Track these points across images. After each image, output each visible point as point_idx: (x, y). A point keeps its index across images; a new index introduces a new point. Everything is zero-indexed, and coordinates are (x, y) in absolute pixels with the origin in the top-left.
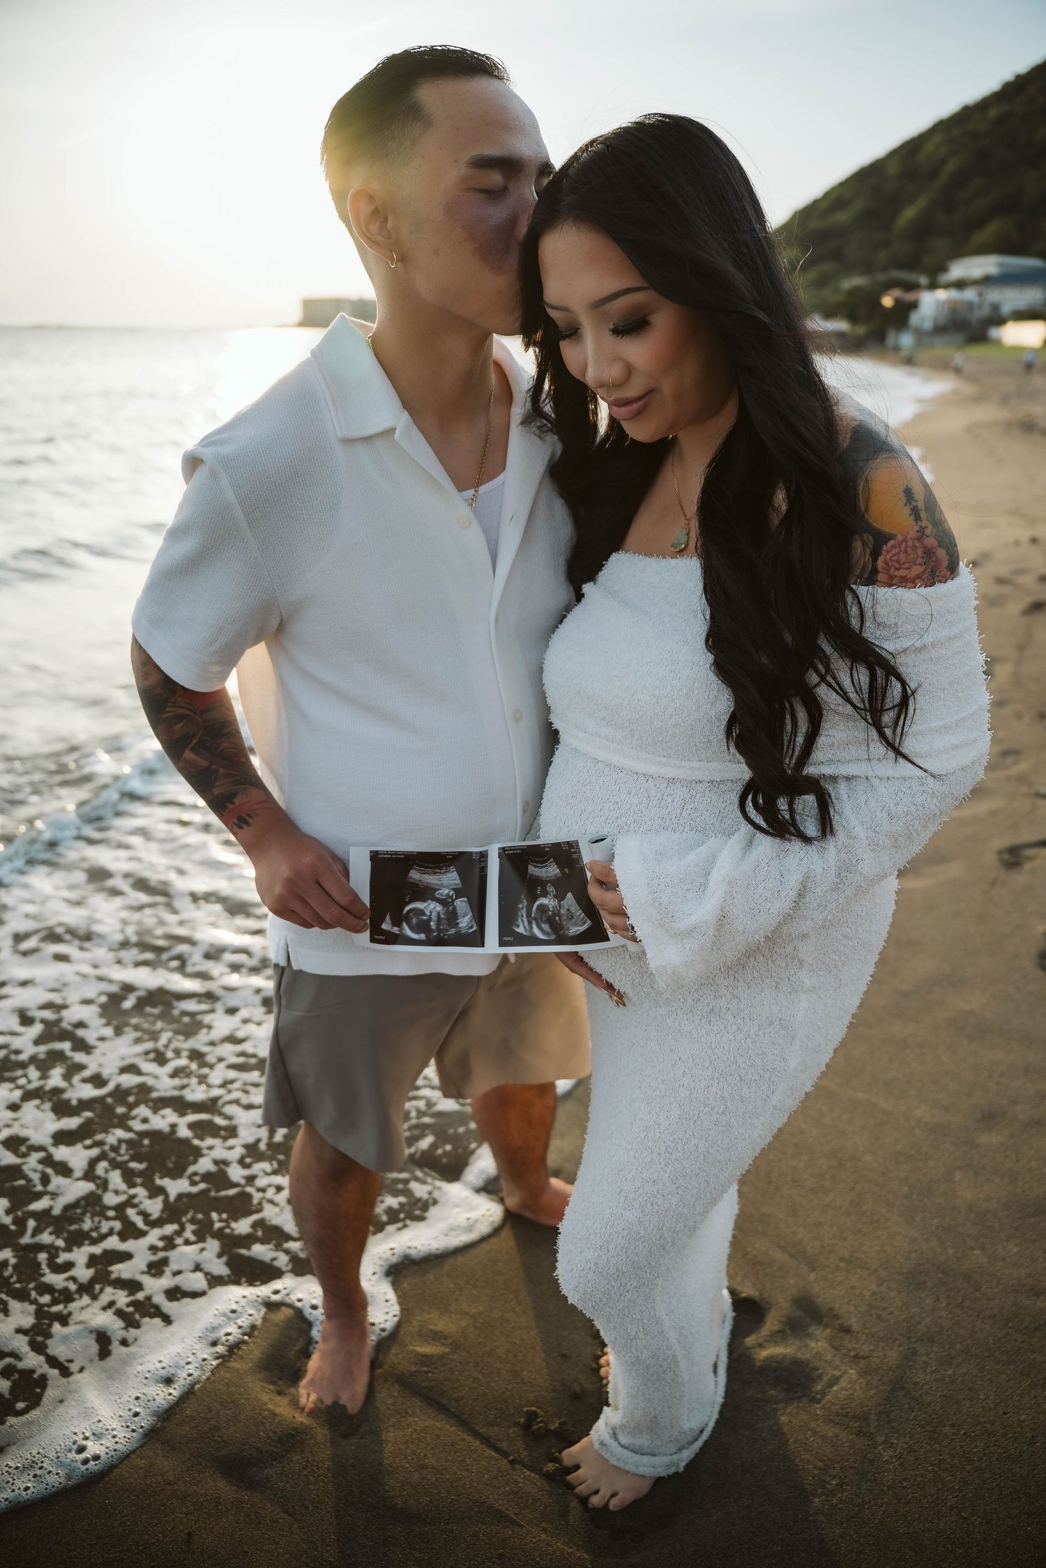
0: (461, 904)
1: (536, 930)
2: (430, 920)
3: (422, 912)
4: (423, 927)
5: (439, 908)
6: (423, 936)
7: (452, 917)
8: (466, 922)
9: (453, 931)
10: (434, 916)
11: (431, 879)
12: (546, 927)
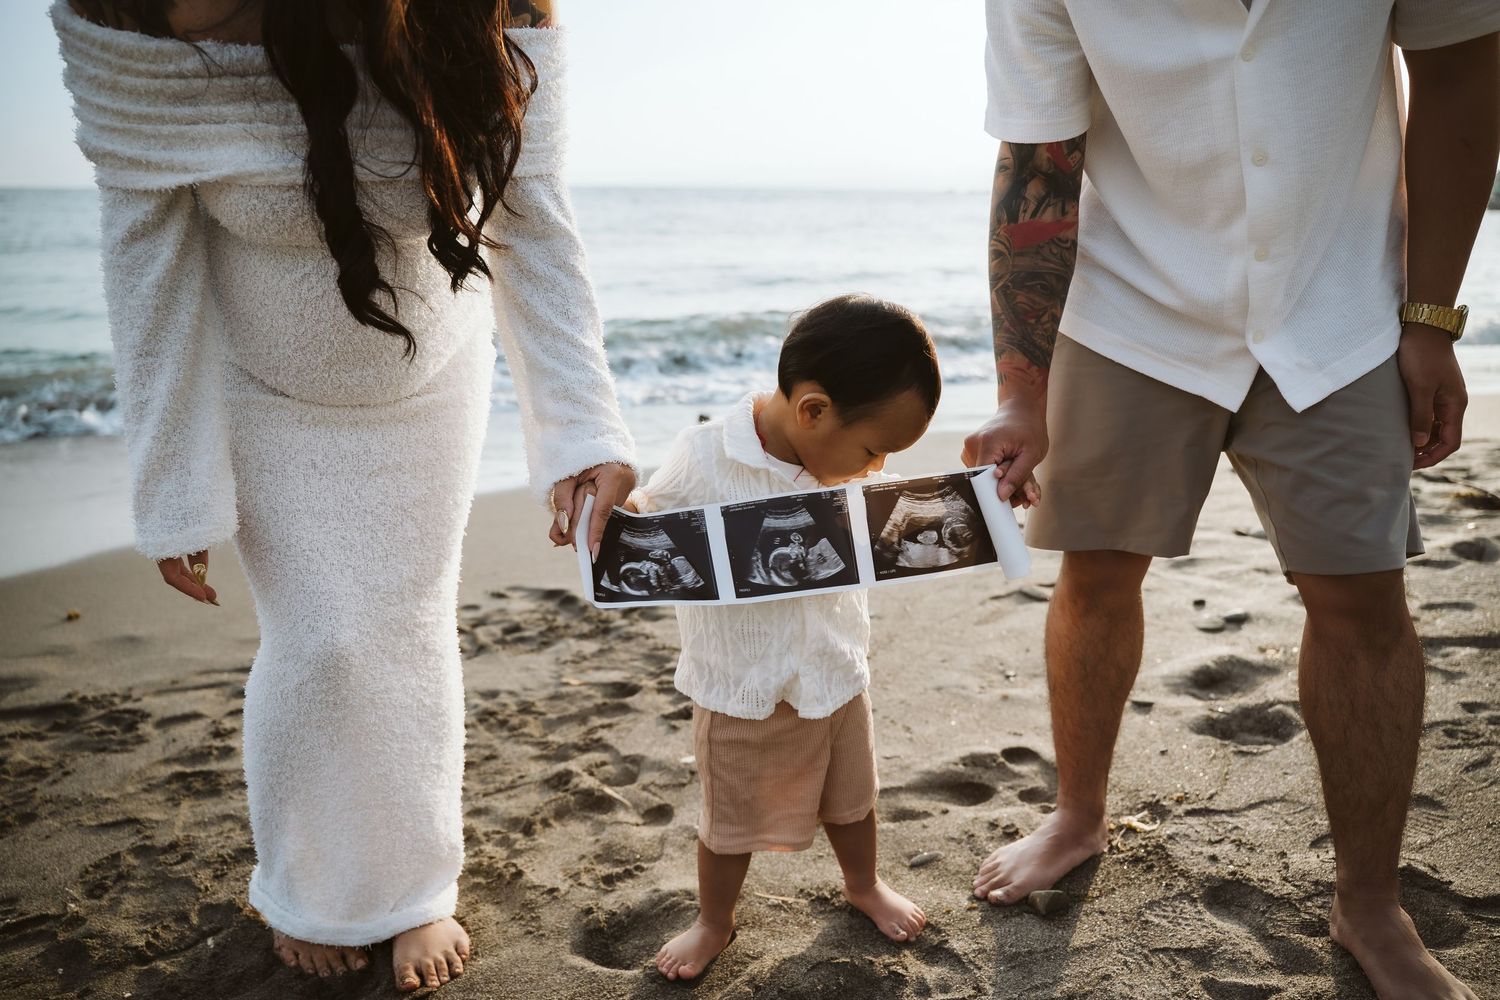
0: (679, 562)
1: (775, 579)
2: (648, 578)
3: (639, 572)
4: (643, 583)
5: (656, 567)
6: (645, 593)
7: (673, 575)
8: (689, 578)
9: (677, 587)
10: (652, 574)
11: (642, 542)
12: (787, 575)
